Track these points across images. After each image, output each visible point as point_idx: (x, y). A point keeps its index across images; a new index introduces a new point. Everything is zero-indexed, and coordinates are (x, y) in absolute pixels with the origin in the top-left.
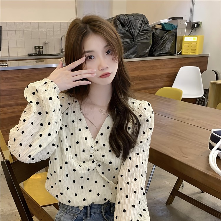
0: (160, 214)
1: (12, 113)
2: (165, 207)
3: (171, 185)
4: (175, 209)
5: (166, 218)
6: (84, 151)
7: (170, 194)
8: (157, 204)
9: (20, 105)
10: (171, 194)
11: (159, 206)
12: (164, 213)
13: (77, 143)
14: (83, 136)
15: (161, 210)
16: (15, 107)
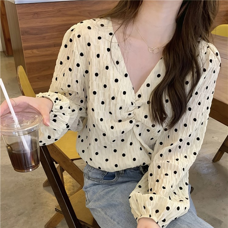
0: (205, 171)
1: (44, 57)
2: (211, 164)
3: (220, 141)
4: (222, 167)
5: (212, 176)
6: (121, 108)
7: (218, 150)
8: (202, 161)
9: (55, 47)
10: (220, 150)
11: (205, 163)
12: (210, 171)
13: (113, 98)
14: (121, 90)
15: (207, 167)
16: (48, 49)
